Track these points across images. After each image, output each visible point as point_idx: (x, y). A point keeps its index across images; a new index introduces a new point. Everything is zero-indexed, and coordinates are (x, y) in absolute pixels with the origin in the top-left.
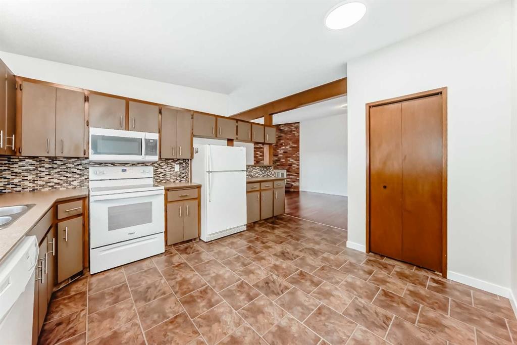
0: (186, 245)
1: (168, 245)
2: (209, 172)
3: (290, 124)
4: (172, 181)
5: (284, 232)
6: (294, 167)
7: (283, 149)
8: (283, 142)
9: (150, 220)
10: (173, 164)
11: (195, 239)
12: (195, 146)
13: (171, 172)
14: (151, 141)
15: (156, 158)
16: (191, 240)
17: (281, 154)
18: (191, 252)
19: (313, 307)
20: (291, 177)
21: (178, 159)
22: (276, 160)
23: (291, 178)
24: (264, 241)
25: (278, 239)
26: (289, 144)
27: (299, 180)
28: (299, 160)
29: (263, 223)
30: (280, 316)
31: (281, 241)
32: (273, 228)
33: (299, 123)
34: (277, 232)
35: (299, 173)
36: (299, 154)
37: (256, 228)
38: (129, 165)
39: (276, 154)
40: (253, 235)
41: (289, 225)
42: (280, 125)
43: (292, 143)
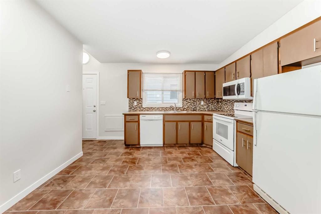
19: (116, 201)
30: (132, 184)
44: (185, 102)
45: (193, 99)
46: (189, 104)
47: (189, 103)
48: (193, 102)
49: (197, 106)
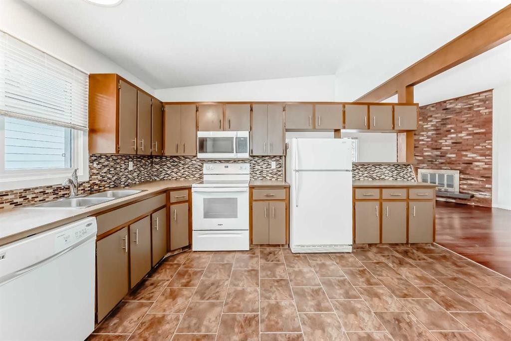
0: (272, 249)
1: (253, 244)
2: (297, 171)
3: (467, 97)
4: (268, 178)
5: (420, 278)
6: (477, 166)
7: (452, 138)
8: (451, 128)
9: (235, 216)
10: (270, 161)
11: (283, 245)
12: (287, 141)
13: (268, 170)
14: (242, 139)
15: (246, 155)
16: (279, 245)
17: (447, 146)
18: (271, 260)
20: (469, 182)
21: (275, 156)
22: (437, 156)
23: (471, 184)
24: (373, 281)
25: (402, 287)
26: (467, 129)
27: (490, 189)
28: (490, 155)
29: (387, 249)
31: (405, 292)
32: (401, 263)
33: (491, 90)
34: (405, 271)
35: (490, 177)
36: (491, 144)
37: (370, 254)
38: (231, 162)
39: (438, 147)
40: (360, 263)
41: (439, 267)
42: (445, 102)
43: (474, 126)
44: (95, 165)
45: (115, 158)
46: (105, 170)
47: (105, 166)
48: (112, 164)
49: (121, 174)
